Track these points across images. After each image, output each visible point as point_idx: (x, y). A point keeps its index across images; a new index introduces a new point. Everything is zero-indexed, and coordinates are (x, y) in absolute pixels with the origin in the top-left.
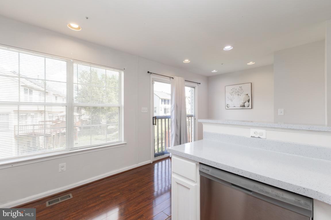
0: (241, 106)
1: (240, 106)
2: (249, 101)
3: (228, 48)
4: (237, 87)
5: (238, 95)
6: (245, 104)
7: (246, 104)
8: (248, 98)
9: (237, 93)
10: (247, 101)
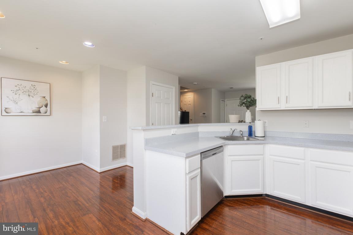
0: (34, 111)
1: (32, 112)
2: (46, 106)
3: (88, 44)
4: (28, 85)
5: (29, 96)
6: (41, 108)
7: (43, 110)
8: (46, 102)
9: (27, 93)
10: (44, 106)
